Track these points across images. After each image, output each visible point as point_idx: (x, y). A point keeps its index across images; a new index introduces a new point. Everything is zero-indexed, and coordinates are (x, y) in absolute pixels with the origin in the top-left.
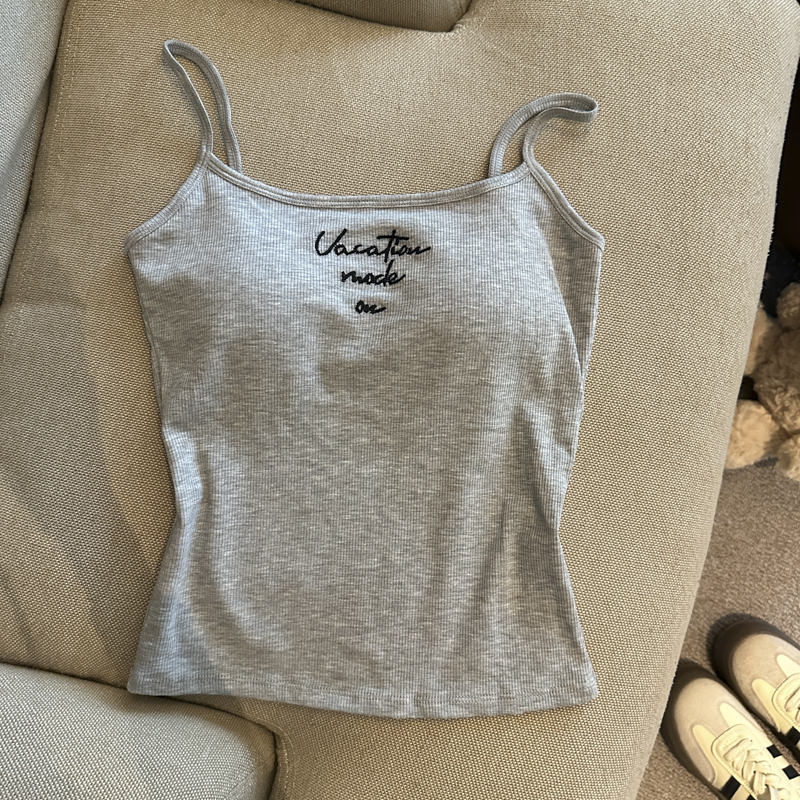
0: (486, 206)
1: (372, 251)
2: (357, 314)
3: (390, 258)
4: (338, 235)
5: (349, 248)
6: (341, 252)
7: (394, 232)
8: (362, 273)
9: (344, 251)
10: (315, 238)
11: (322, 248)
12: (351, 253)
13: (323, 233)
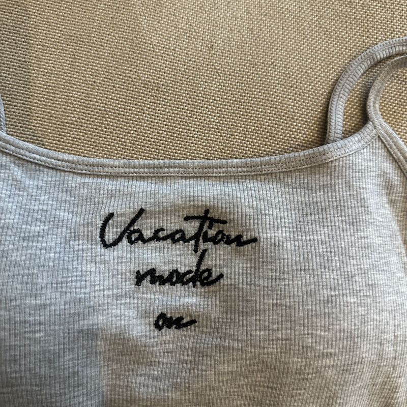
0: (326, 180)
1: (177, 236)
2: (156, 333)
3: (202, 246)
4: (132, 216)
5: (147, 234)
6: (137, 239)
7: (207, 212)
8: (164, 270)
9: (141, 238)
10: (100, 223)
11: (110, 236)
12: (150, 239)
13: (111, 215)
